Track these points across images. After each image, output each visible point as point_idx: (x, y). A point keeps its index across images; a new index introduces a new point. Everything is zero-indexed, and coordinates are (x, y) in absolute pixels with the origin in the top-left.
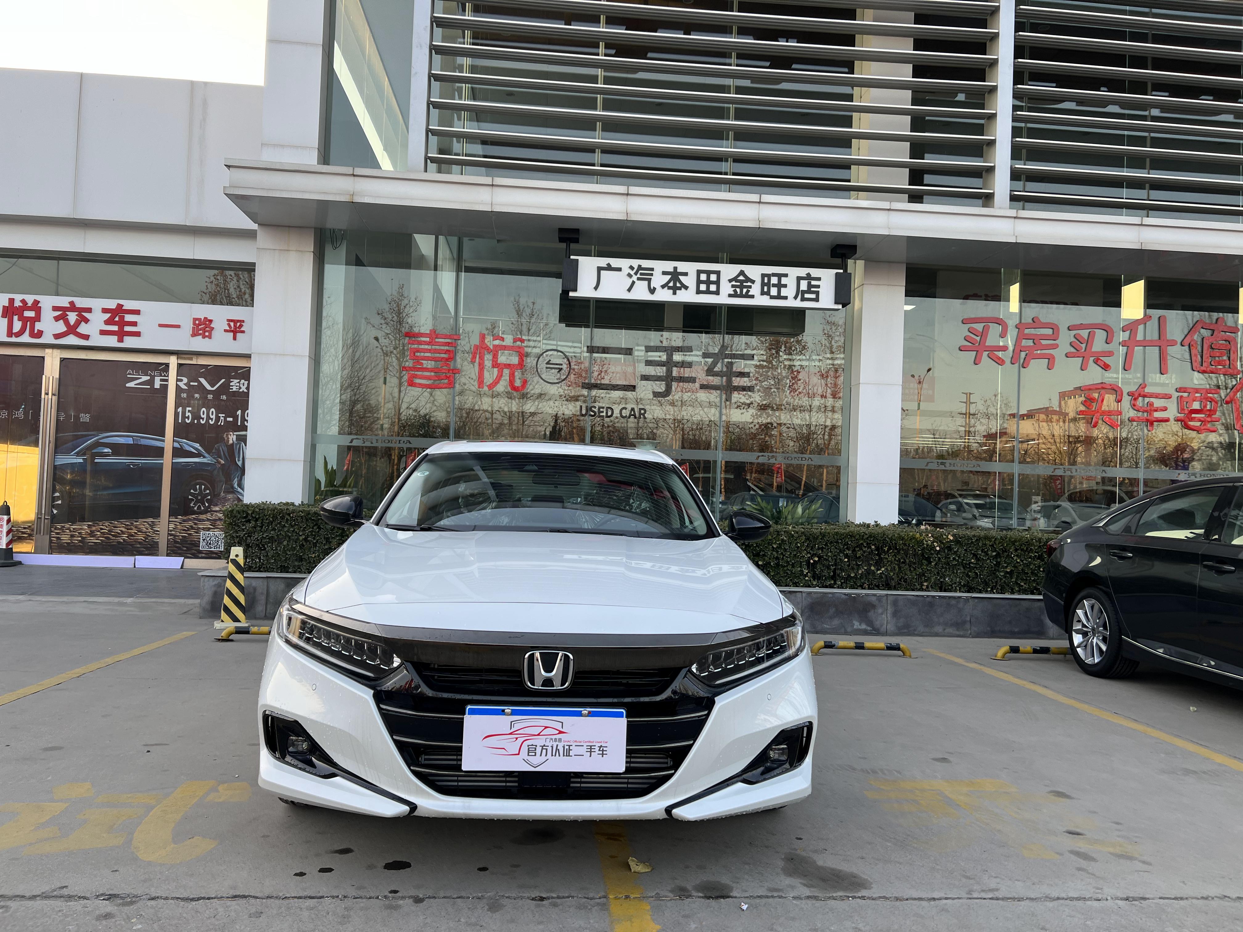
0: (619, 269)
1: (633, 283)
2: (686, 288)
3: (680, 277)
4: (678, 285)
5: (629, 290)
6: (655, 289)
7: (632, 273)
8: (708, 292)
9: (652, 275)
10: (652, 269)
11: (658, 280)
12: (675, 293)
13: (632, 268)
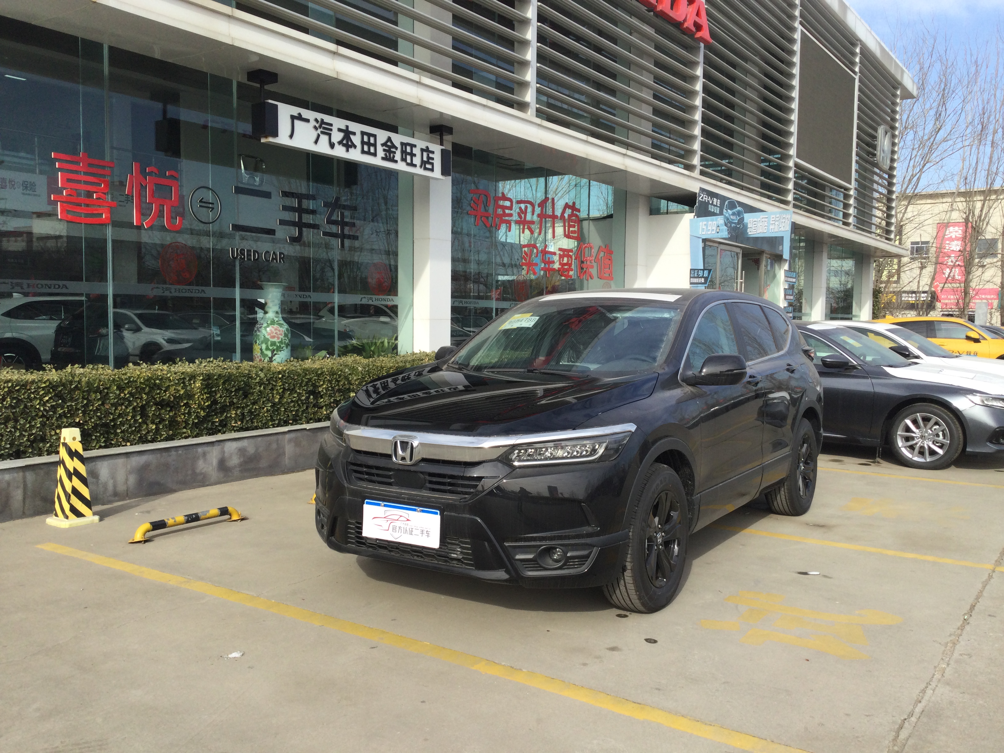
0: (307, 121)
1: (318, 136)
2: (355, 147)
3: (352, 137)
4: (350, 143)
5: (316, 142)
6: (334, 144)
7: (317, 125)
8: (369, 153)
9: (331, 130)
10: (331, 125)
11: (337, 136)
12: (348, 151)
13: (316, 120)
